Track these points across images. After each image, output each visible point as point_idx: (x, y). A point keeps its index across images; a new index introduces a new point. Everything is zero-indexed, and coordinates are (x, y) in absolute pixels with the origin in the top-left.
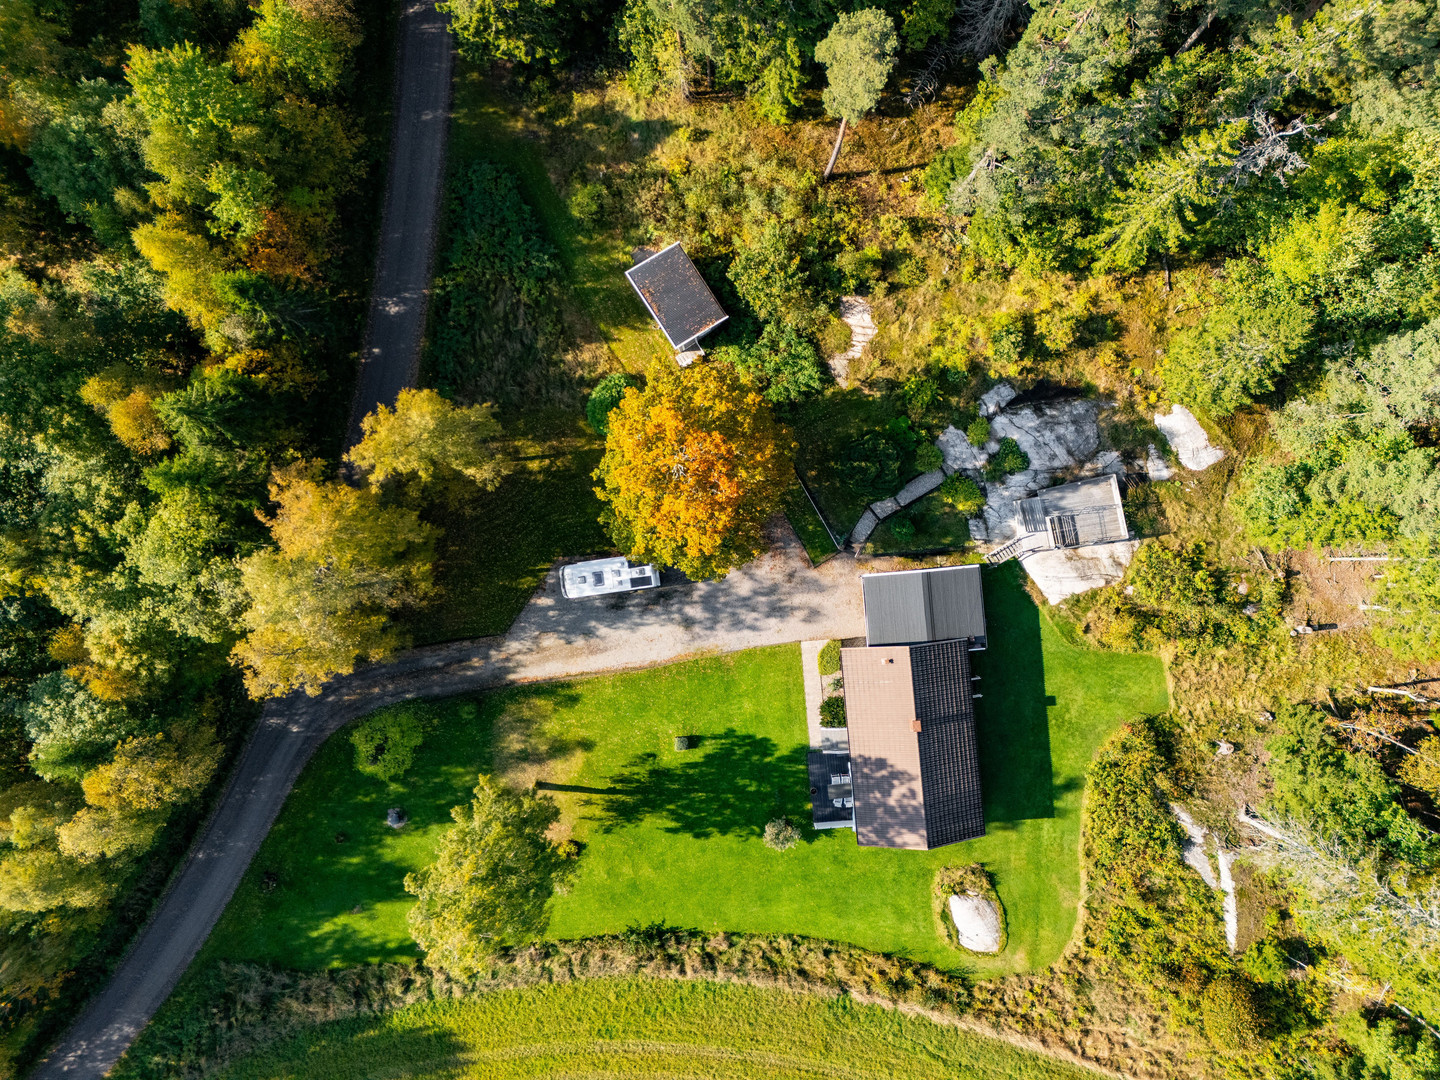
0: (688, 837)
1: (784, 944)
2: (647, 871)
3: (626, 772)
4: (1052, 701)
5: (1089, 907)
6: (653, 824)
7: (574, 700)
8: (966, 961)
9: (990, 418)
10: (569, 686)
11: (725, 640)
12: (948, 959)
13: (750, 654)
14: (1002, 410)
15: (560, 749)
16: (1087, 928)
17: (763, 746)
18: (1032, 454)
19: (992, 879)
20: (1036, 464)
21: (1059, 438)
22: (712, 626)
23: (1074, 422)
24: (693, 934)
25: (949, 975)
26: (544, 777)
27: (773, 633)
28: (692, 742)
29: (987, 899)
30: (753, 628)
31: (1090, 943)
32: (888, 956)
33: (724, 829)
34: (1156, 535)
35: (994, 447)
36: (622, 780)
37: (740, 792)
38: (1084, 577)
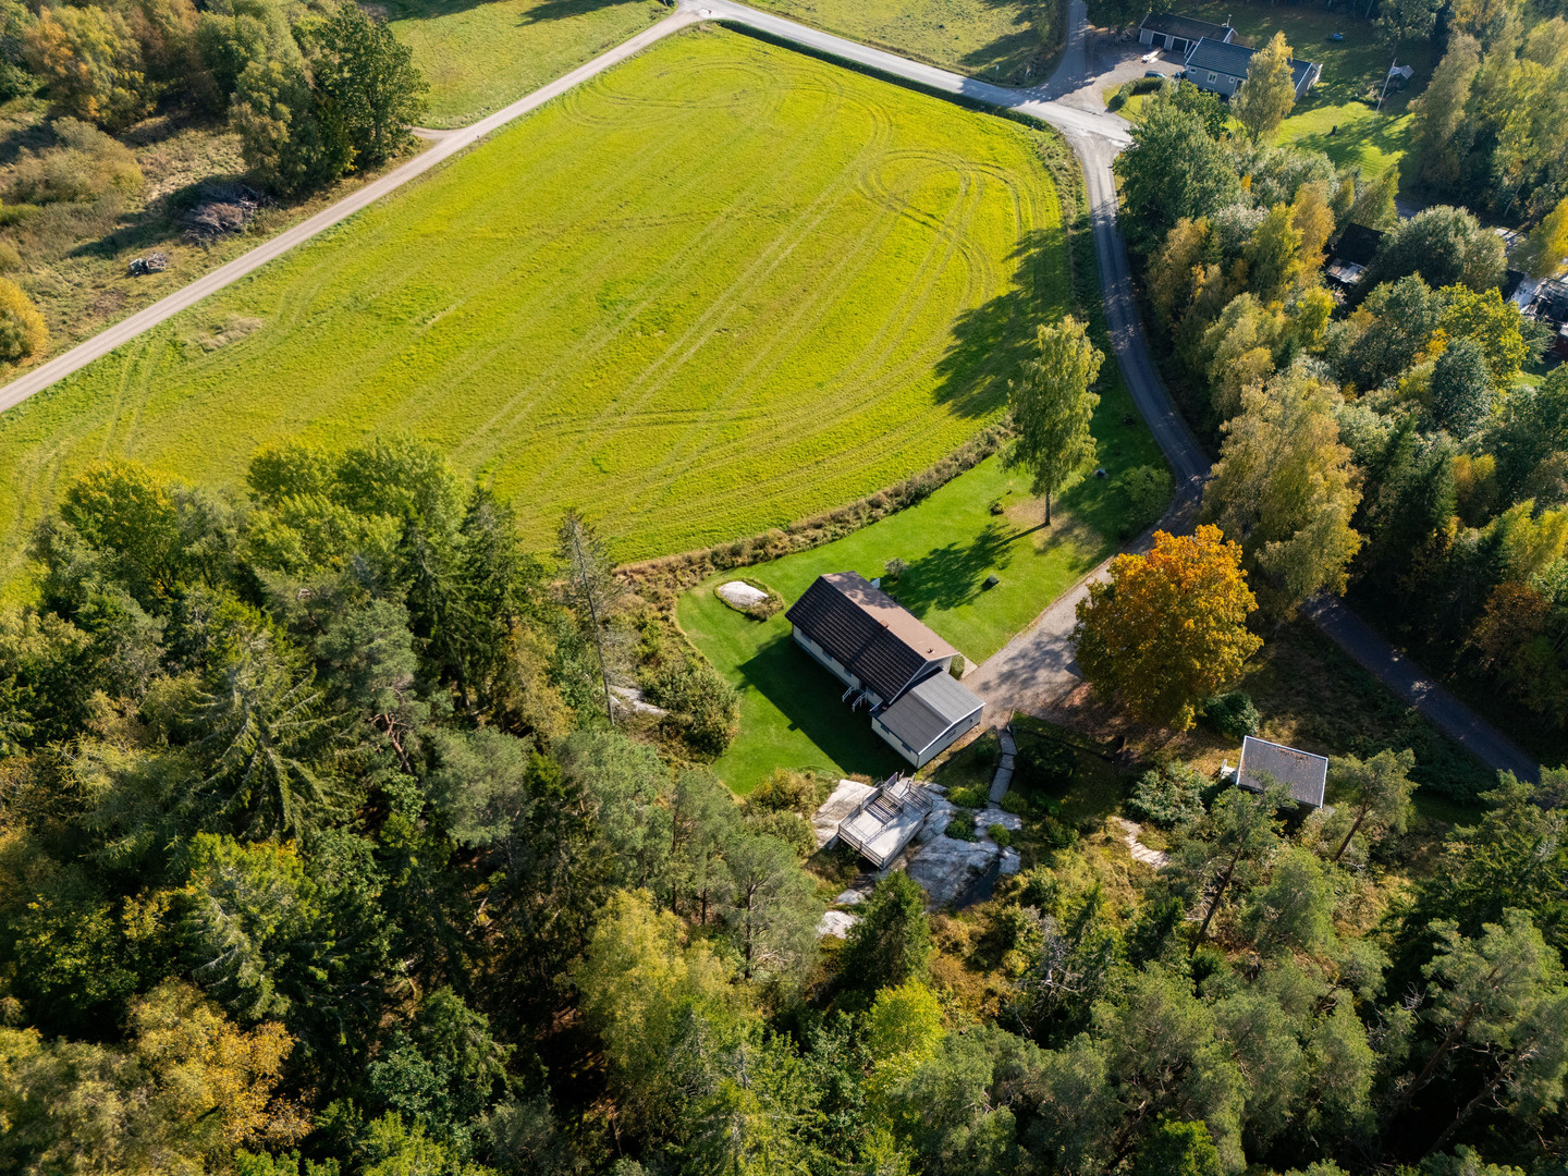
0: (942, 547)
1: (840, 531)
2: (948, 523)
3: (1008, 556)
4: (792, 728)
5: (679, 635)
6: (967, 542)
7: (1072, 567)
8: (729, 577)
9: (1001, 847)
10: (1083, 572)
11: (1023, 642)
12: (739, 572)
13: (1002, 645)
14: (999, 856)
15: (1054, 542)
16: (673, 625)
17: (945, 606)
18: (951, 842)
19: (750, 617)
20: (942, 838)
21: (943, 862)
22: (1038, 645)
23: (942, 880)
24: (895, 511)
25: (733, 567)
26: (1049, 529)
27: (998, 663)
28: (989, 585)
29: (744, 606)
30: (1013, 659)
31: (665, 619)
32: (778, 556)
33: (926, 562)
34: (812, 858)
35: (979, 833)
36: (1006, 550)
37: (934, 579)
38: (839, 803)
